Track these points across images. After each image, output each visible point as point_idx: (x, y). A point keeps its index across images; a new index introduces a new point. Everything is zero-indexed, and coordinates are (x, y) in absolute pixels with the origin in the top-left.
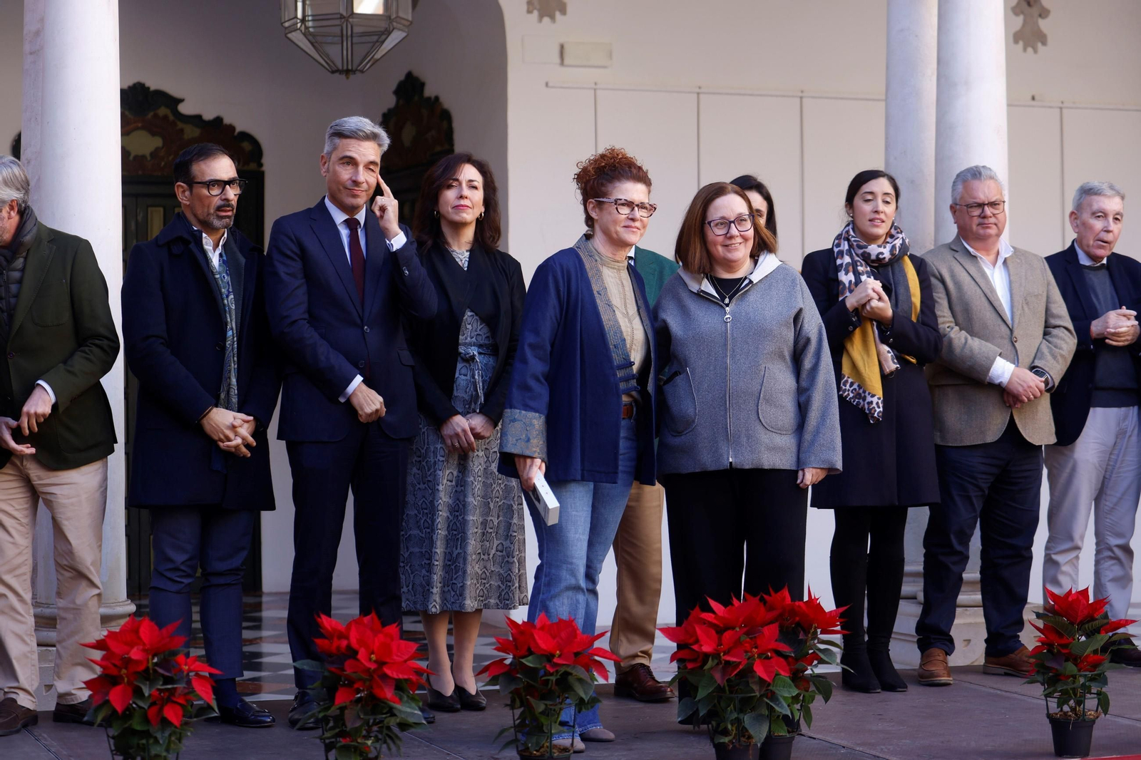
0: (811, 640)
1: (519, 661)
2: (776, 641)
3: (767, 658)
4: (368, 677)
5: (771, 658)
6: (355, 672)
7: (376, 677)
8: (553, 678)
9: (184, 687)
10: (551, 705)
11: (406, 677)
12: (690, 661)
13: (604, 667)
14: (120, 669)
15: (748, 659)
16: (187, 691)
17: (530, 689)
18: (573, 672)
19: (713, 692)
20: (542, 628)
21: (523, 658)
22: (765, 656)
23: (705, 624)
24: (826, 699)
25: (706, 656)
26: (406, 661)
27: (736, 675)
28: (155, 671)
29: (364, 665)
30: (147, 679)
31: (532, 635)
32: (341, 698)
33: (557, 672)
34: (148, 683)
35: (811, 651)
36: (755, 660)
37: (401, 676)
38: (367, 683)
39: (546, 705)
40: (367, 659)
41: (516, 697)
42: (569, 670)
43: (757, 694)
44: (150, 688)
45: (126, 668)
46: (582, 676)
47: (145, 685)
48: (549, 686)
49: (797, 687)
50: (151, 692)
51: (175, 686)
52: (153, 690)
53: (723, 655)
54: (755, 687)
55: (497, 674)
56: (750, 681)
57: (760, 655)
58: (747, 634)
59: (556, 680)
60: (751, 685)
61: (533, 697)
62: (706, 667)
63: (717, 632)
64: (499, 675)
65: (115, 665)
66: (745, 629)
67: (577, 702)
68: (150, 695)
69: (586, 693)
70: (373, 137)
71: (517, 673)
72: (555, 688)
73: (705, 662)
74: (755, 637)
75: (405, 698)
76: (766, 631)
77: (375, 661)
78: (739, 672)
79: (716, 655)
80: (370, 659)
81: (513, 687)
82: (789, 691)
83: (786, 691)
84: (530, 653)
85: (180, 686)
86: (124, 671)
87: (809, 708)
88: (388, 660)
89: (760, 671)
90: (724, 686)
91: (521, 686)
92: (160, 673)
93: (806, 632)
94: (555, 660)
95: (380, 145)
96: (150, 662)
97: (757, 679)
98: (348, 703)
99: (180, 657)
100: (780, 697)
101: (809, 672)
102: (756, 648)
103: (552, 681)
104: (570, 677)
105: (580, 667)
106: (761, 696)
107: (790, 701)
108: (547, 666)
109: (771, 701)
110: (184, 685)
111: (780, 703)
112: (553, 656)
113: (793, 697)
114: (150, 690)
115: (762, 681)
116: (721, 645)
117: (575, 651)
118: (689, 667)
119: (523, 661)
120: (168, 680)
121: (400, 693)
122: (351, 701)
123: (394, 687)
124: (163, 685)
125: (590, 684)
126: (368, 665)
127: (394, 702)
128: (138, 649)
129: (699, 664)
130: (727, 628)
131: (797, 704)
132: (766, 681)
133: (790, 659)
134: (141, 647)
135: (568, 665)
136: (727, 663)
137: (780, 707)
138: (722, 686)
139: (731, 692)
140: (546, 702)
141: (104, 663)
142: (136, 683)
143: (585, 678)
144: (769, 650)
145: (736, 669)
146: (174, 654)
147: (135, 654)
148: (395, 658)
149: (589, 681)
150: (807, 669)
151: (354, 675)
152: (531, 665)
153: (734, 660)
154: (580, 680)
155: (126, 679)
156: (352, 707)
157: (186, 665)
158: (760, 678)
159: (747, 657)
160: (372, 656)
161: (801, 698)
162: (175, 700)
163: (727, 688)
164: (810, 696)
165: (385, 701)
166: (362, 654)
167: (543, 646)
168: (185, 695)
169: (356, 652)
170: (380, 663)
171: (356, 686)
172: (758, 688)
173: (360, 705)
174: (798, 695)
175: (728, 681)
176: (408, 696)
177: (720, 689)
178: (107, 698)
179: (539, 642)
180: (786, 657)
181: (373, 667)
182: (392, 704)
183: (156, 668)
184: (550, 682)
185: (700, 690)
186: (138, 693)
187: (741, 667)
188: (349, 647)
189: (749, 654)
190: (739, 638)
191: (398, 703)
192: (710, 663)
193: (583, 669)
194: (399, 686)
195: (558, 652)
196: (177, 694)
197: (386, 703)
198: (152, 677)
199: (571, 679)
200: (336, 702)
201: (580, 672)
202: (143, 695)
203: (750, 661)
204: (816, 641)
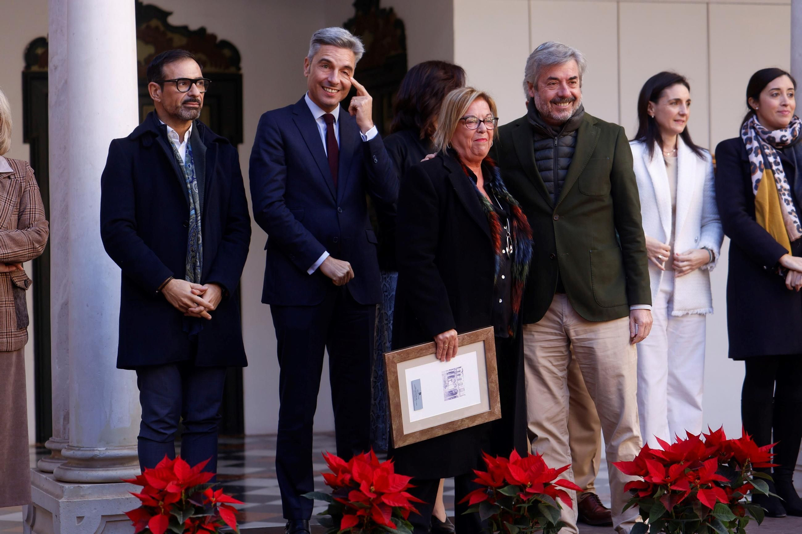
0: (745, 472)
1: (496, 490)
2: (715, 473)
3: (708, 488)
4: (369, 506)
5: (711, 488)
6: (358, 502)
7: (375, 505)
8: (526, 505)
9: (213, 516)
10: (523, 529)
11: (401, 505)
12: (641, 490)
13: (568, 496)
14: (158, 501)
15: (692, 489)
16: (215, 519)
17: (505, 515)
18: (543, 500)
19: (661, 517)
20: (515, 463)
21: (500, 488)
22: (706, 486)
23: (654, 458)
24: (759, 523)
25: (655, 486)
26: (400, 491)
27: (681, 503)
28: (187, 502)
29: (365, 495)
30: (180, 509)
31: (507, 468)
32: (347, 523)
33: (528, 499)
34: (181, 513)
35: (745, 482)
36: (697, 489)
37: (397, 505)
38: (368, 511)
39: (520, 528)
40: (368, 490)
41: (493, 521)
42: (539, 498)
43: (701, 519)
44: (184, 516)
45: (163, 500)
46: (550, 504)
47: (180, 514)
48: (522, 513)
49: (734, 513)
50: (185, 521)
51: (205, 515)
52: (187, 519)
53: (671, 485)
54: (699, 513)
55: (478, 502)
56: (694, 509)
57: (702, 485)
58: (690, 467)
59: (528, 507)
60: (695, 511)
61: (508, 522)
62: (655, 496)
63: (665, 466)
64: (480, 503)
65: (153, 498)
66: (689, 463)
67: (545, 526)
68: (184, 523)
69: (554, 519)
70: (350, 45)
71: (495, 502)
72: (526, 514)
73: (655, 492)
74: (697, 470)
75: (400, 524)
76: (707, 464)
77: (374, 492)
78: (684, 500)
79: (664, 486)
80: (370, 490)
81: (491, 514)
82: (727, 517)
83: (725, 517)
84: (506, 484)
85: (210, 515)
86: (161, 503)
87: (744, 531)
88: (385, 491)
89: (702, 499)
90: (671, 512)
91: (499, 512)
92: (192, 504)
93: (741, 466)
94: (527, 490)
95: (356, 53)
96: (183, 495)
97: (699, 507)
98: (351, 529)
99: (208, 491)
100: (720, 522)
101: (743, 500)
102: (698, 479)
103: (525, 508)
104: (539, 504)
105: (548, 496)
106: (704, 521)
107: (728, 525)
108: (521, 495)
109: (713, 525)
110: (213, 514)
111: (721, 527)
112: (525, 486)
113: (730, 522)
114: (183, 519)
115: (704, 508)
116: (669, 477)
117: (544, 482)
118: (641, 496)
119: (499, 490)
120: (198, 510)
121: (395, 519)
122: (353, 527)
123: (391, 514)
124: (195, 514)
125: (558, 510)
126: (369, 495)
127: (391, 528)
128: (172, 484)
129: (650, 493)
130: (673, 462)
131: (734, 528)
132: (708, 508)
133: (727, 489)
134: (175, 482)
135: (538, 494)
136: (674, 492)
137: (720, 531)
138: (670, 512)
139: (677, 517)
140: (520, 526)
141: (143, 496)
142: (171, 513)
143: (553, 505)
144: (710, 481)
145: (682, 498)
146: (204, 488)
147: (170, 488)
148: (392, 489)
149: (557, 508)
150: (742, 497)
151: (356, 504)
152: (507, 495)
153: (681, 489)
154: (549, 507)
155: (163, 510)
156: (355, 531)
157: (213, 497)
158: (703, 505)
159: (691, 487)
160: (372, 487)
161: (737, 522)
162: (205, 527)
163: (674, 514)
164: (745, 521)
165: (384, 526)
166: (363, 486)
167: (516, 478)
168: (213, 522)
169: (359, 485)
170: (379, 494)
171: (359, 513)
172: (701, 513)
173: (362, 530)
174: (735, 520)
175: (675, 508)
176: (402, 522)
177: (667, 515)
178: (147, 527)
179: (513, 474)
180: (724, 488)
181: (372, 497)
182: (389, 528)
183: (188, 499)
184: (522, 509)
185: (650, 515)
186: (174, 521)
187: (686, 496)
188: (352, 480)
189: (693, 485)
190: (684, 470)
191: (394, 528)
192: (659, 493)
193: (551, 497)
194: (395, 514)
195: (529, 483)
196: (206, 522)
197: (383, 528)
198: (184, 508)
199: (540, 506)
200: (341, 528)
201: (547, 500)
202: (179, 524)
203: (693, 490)
204: (749, 474)
